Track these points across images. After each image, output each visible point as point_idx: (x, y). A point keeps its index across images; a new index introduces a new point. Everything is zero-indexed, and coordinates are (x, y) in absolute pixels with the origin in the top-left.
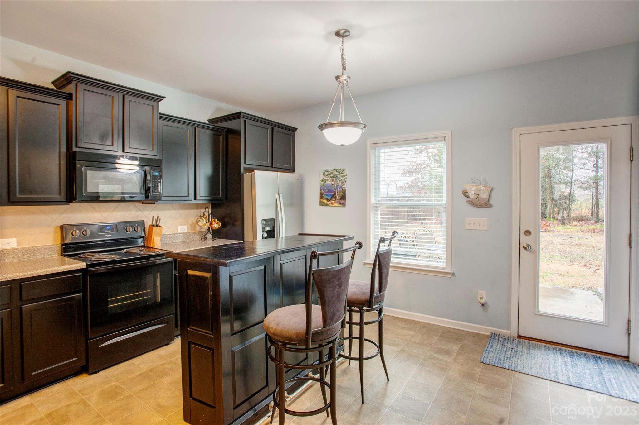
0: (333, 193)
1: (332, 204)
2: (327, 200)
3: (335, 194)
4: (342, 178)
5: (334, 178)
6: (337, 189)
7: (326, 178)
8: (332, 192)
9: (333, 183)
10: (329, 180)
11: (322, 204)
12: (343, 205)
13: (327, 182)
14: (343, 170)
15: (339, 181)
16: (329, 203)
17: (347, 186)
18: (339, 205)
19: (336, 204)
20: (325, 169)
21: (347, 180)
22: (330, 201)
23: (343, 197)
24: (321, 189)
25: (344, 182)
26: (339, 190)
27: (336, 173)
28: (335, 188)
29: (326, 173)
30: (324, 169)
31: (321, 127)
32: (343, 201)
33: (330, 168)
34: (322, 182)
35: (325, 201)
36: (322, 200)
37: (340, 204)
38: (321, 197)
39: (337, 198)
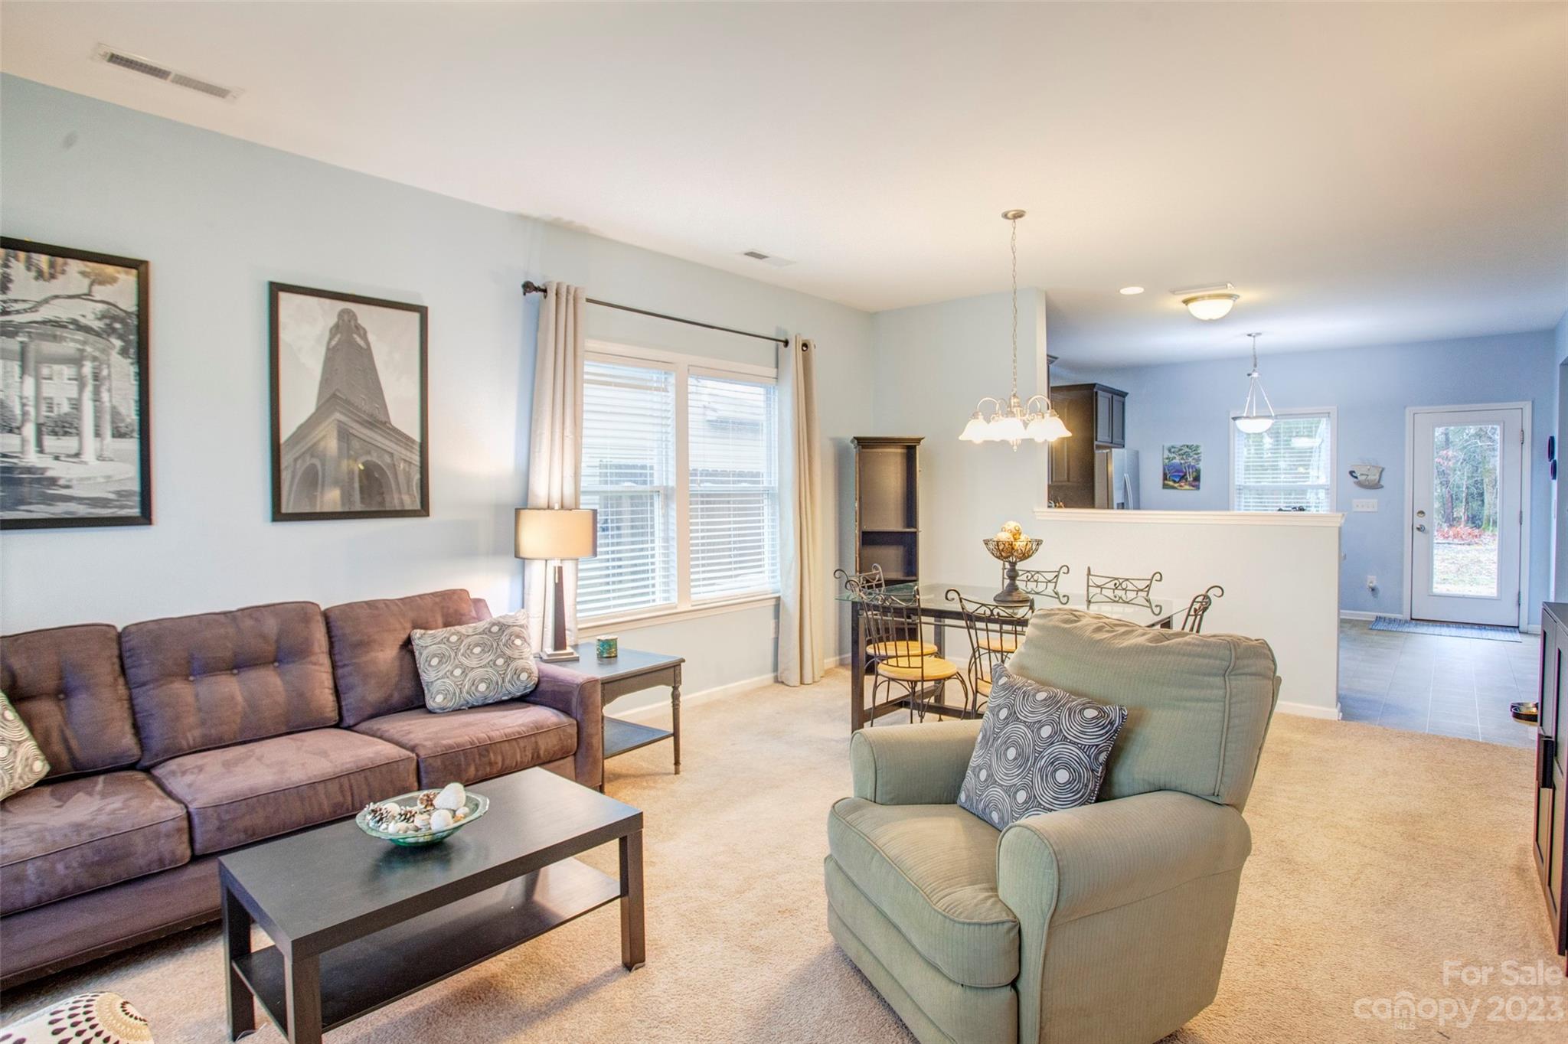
0: (1182, 474)
1: (1181, 486)
2: (1175, 482)
3: (1185, 475)
4: (1196, 456)
5: (1184, 457)
6: (1189, 468)
7: (1173, 455)
8: (1182, 472)
9: (1182, 462)
10: (1177, 458)
11: (1165, 486)
12: (1198, 488)
13: (1174, 461)
14: (1197, 447)
15: (1190, 459)
16: (1176, 485)
17: (1201, 466)
18: (1191, 488)
19: (1187, 487)
20: (1173, 444)
21: (1202, 458)
22: (1178, 482)
23: (1197, 479)
24: (1164, 469)
25: (1198, 460)
26: (1191, 470)
27: (1187, 450)
28: (1185, 468)
29: (1173, 450)
30: (1168, 444)
31: (1235, 419)
32: (1197, 483)
33: (1178, 444)
34: (1167, 461)
35: (1171, 483)
36: (1166, 482)
37: (1193, 486)
38: (1165, 478)
39: (1189, 479)
